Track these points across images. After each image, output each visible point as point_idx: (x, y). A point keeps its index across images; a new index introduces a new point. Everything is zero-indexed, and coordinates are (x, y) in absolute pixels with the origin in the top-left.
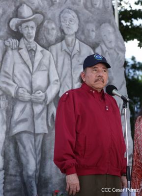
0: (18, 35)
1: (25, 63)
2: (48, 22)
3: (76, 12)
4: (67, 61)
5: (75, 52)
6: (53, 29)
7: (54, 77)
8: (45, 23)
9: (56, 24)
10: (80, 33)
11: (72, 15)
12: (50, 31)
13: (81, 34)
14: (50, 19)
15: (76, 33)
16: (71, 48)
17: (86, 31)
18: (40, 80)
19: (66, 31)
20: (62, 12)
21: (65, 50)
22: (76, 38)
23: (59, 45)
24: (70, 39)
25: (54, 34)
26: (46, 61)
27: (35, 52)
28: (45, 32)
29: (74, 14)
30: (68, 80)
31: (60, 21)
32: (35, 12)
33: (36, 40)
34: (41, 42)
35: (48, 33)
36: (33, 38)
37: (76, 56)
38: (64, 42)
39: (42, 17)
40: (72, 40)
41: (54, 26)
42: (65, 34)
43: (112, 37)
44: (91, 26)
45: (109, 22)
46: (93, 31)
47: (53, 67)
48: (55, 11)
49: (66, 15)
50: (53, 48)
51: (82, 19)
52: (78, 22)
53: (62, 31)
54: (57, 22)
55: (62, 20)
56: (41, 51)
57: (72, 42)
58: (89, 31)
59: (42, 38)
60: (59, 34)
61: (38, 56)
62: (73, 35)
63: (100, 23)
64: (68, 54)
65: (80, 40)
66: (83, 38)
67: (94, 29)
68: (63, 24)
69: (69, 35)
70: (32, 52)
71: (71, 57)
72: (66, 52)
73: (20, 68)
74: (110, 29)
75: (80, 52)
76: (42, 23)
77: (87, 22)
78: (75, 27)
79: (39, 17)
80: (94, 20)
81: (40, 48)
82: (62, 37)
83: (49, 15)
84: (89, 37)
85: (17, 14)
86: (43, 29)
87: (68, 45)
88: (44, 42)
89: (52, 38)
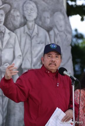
2: (14, 11)
3: (36, 3)
4: (28, 41)
5: (34, 34)
6: (18, 16)
7: (18, 53)
8: (12, 12)
9: (20, 13)
10: (38, 19)
11: (32, 5)
12: (16, 18)
13: (39, 21)
14: (15, 8)
15: (35, 20)
16: (31, 31)
17: (43, 18)
19: (27, 17)
20: (25, 3)
21: (27, 33)
22: (35, 23)
23: (22, 28)
24: (30, 24)
25: (19, 20)
26: (12, 41)
27: (4, 34)
28: (12, 19)
29: (34, 5)
30: (29, 55)
31: (23, 10)
32: (4, 2)
33: (5, 24)
34: (9, 26)
35: (14, 20)
36: (3, 23)
37: (35, 37)
38: (26, 26)
39: (9, 7)
40: (33, 25)
41: (18, 14)
42: (27, 20)
44: (47, 14)
45: (61, 11)
46: (48, 18)
47: (17, 46)
48: (20, 2)
49: (28, 5)
50: (18, 31)
51: (40, 8)
52: (36, 11)
53: (25, 18)
54: (21, 11)
55: (25, 9)
56: (9, 33)
57: (32, 26)
58: (45, 18)
59: (10, 23)
60: (23, 20)
61: (6, 37)
62: (32, 21)
64: (29, 35)
65: (38, 25)
66: (40, 23)
67: (49, 16)
68: (25, 12)
69: (30, 21)
70: (1, 33)
71: (31, 38)
72: (28, 34)
74: (61, 16)
75: (38, 34)
76: (10, 11)
77: (44, 11)
79: (7, 7)
80: (49, 9)
81: (7, 31)
82: (25, 23)
83: (15, 5)
84: (45, 22)
86: (10, 16)
87: (29, 29)
88: (11, 26)
89: (17, 23)
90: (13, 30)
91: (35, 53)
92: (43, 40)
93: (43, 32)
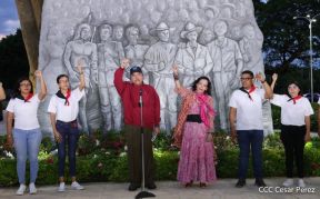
0: (186, 40)
1: (190, 55)
2: (206, 30)
3: (226, 22)
4: (218, 51)
5: (224, 45)
6: (209, 33)
7: (209, 60)
8: (204, 31)
9: (211, 31)
12: (207, 35)
14: (207, 28)
16: (221, 43)
18: (200, 63)
19: (218, 33)
20: (215, 23)
21: (217, 45)
22: (225, 37)
23: (213, 42)
24: (220, 38)
26: (204, 53)
27: (196, 48)
28: (204, 36)
30: (219, 62)
32: (196, 26)
34: (201, 42)
35: (206, 37)
36: (195, 41)
37: (225, 47)
38: (216, 40)
39: (202, 28)
40: (222, 38)
42: (217, 36)
43: (253, 33)
44: (237, 28)
46: (238, 31)
47: (208, 56)
48: (211, 23)
49: (218, 24)
50: (209, 44)
51: (230, 24)
52: (226, 27)
55: (215, 28)
56: (201, 47)
57: (222, 40)
58: (235, 31)
59: (202, 40)
61: (199, 50)
62: (222, 35)
63: (244, 25)
64: (219, 47)
66: (230, 36)
68: (216, 30)
69: (220, 36)
70: (194, 49)
71: (221, 48)
73: (186, 58)
74: (251, 28)
75: (227, 45)
77: (234, 26)
78: (225, 31)
79: (199, 28)
80: (239, 24)
83: (207, 26)
84: (235, 34)
85: (185, 29)
86: (203, 34)
87: (219, 42)
88: (203, 42)
89: (209, 39)
90: (205, 44)
91: (225, 59)
92: (232, 48)
93: (232, 43)
